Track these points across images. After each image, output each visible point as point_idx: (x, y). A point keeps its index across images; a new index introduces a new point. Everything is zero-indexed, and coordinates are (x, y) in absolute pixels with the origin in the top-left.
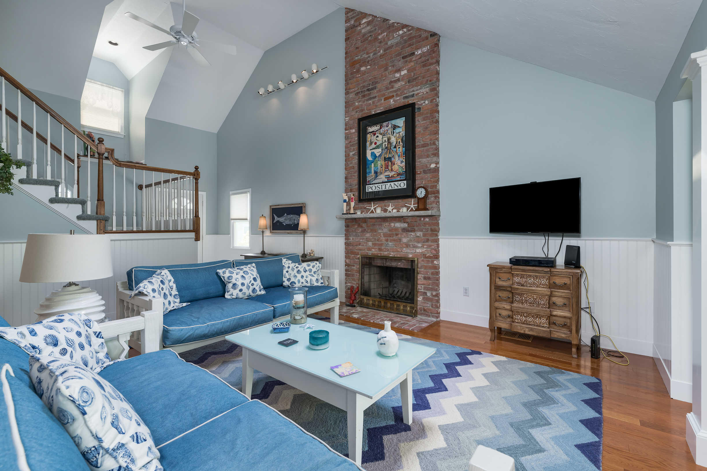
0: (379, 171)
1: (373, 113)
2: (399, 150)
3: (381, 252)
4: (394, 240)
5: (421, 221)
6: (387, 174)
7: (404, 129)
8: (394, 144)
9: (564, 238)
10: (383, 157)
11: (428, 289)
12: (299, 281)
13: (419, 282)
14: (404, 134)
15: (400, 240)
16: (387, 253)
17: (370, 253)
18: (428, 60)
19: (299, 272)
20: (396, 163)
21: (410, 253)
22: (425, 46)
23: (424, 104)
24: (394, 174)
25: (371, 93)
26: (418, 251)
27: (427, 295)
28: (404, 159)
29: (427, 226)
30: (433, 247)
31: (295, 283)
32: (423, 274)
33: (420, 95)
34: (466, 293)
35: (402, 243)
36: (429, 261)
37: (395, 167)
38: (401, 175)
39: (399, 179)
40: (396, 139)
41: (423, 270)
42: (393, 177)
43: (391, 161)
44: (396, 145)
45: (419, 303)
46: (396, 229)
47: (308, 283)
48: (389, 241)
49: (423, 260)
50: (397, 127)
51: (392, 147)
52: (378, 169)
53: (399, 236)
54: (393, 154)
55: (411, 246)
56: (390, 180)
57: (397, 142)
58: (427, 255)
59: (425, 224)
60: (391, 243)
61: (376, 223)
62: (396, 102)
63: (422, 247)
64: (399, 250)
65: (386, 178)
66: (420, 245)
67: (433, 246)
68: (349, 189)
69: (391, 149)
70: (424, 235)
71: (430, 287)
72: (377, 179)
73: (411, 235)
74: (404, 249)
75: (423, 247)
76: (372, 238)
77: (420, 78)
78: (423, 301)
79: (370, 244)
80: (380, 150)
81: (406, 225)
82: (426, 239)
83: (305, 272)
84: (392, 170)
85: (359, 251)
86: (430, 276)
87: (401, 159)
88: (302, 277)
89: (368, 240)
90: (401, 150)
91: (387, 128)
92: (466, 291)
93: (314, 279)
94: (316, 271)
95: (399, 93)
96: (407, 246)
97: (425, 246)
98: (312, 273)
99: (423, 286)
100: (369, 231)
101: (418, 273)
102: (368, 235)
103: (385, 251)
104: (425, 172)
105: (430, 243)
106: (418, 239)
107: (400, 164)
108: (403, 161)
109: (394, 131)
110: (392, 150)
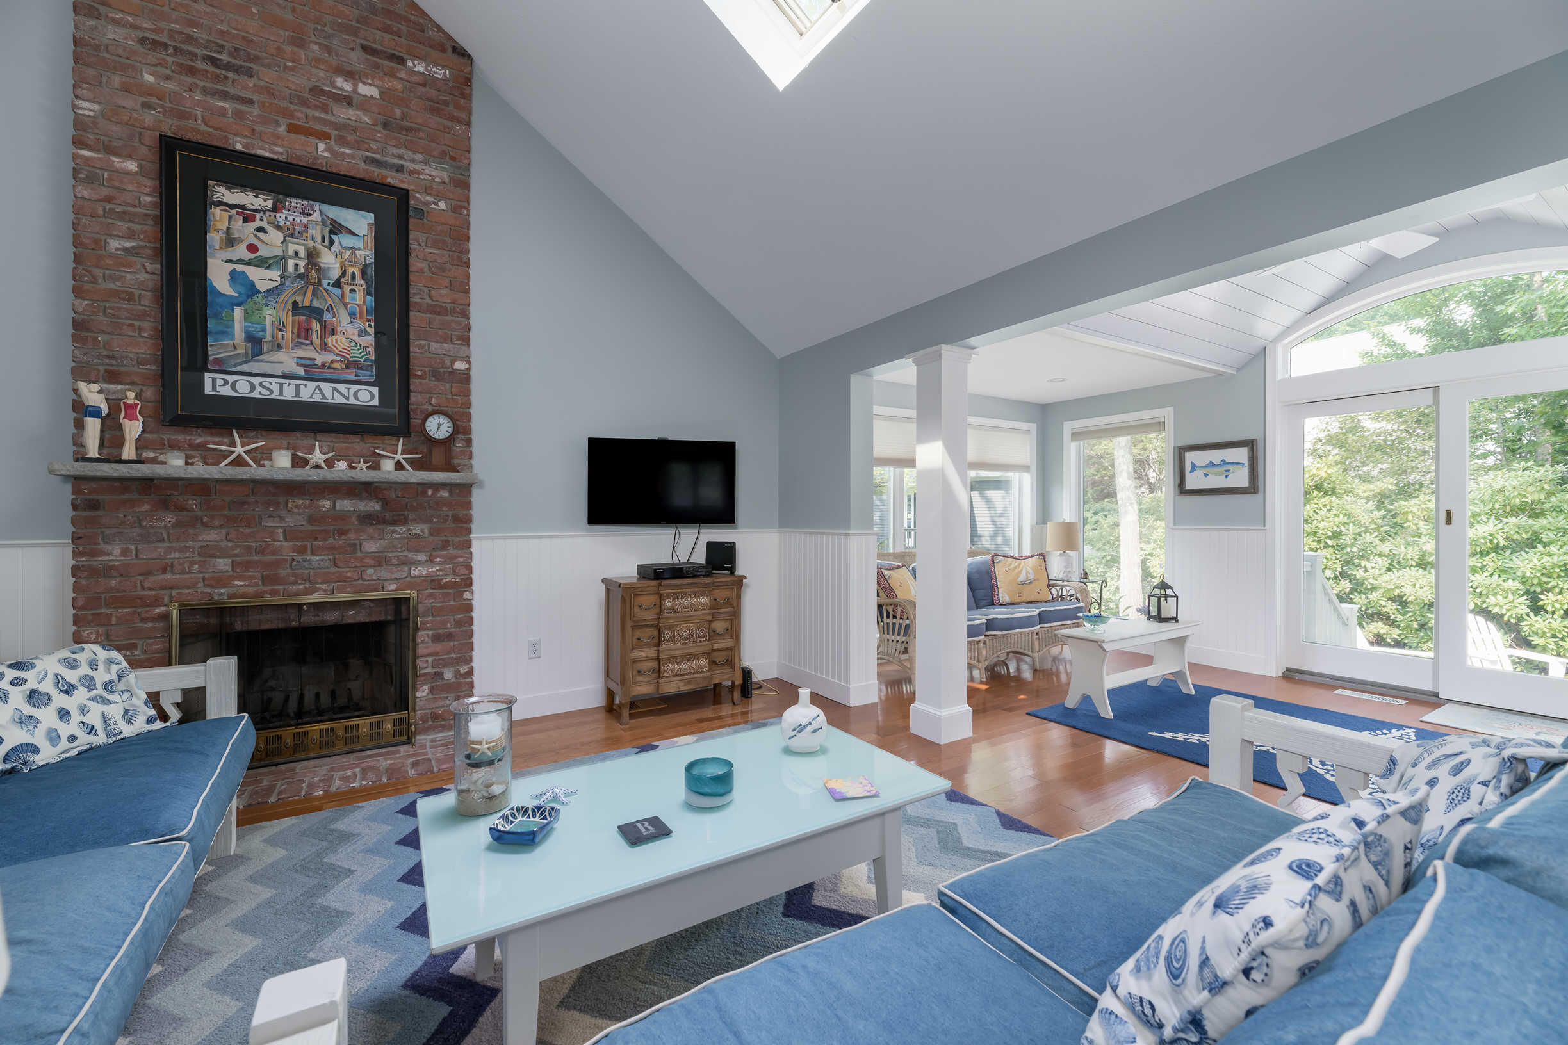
0: (269, 338)
1: (239, 147)
2: (354, 299)
3: (276, 587)
4: (332, 549)
5: (428, 496)
6: (301, 353)
7: (371, 245)
8: (335, 274)
9: (702, 531)
10: (287, 296)
11: (446, 664)
12: (53, 737)
13: (421, 650)
14: (370, 259)
15: (354, 547)
16: (301, 587)
17: (221, 594)
18: (447, 104)
19: (34, 697)
20: (339, 329)
21: (391, 580)
22: (440, 65)
23: (433, 206)
24: (333, 362)
25: (226, 78)
26: (415, 572)
27: (443, 679)
28: (370, 326)
29: (444, 509)
30: (461, 560)
31: (35, 750)
32: (431, 630)
33: (421, 177)
34: (534, 652)
35: (359, 554)
36: (449, 594)
37: (338, 342)
38: (361, 369)
39: (352, 377)
40: (342, 264)
41: (430, 618)
42: (329, 368)
43: (320, 320)
44: (343, 280)
45: (419, 704)
46: (343, 517)
47: (96, 734)
48: (309, 552)
49: (431, 596)
50: (346, 232)
51: (325, 282)
52: (264, 330)
53: (352, 536)
54: (330, 302)
55: (394, 561)
56: (312, 372)
57: (344, 274)
58: (444, 581)
59: (439, 504)
60: (318, 558)
61: (252, 499)
62: (336, 158)
63: (429, 563)
64: (349, 574)
65: (298, 365)
66: (422, 557)
67: (462, 557)
68: (102, 368)
69: (320, 284)
70: (434, 532)
71: (453, 655)
72: (258, 361)
73: (394, 531)
74: (370, 571)
75: (431, 560)
76: (230, 544)
77: (421, 135)
78: (430, 696)
79: (223, 564)
80: (275, 274)
81: (375, 506)
82: (442, 541)
83: (66, 692)
84: (324, 347)
85: (162, 592)
86: (453, 630)
87: (361, 324)
88: (64, 714)
89: (209, 553)
90: (359, 297)
91: (305, 220)
92: (534, 649)
93: (115, 712)
94: (112, 682)
95: (351, 138)
96: (380, 561)
97: (438, 559)
98: (100, 691)
99: (430, 659)
100: (217, 523)
101: (417, 629)
102: (211, 536)
103: (295, 583)
104: (437, 375)
105: (451, 551)
106: (415, 544)
107: (356, 338)
108: (366, 331)
109: (334, 237)
110: (325, 289)
